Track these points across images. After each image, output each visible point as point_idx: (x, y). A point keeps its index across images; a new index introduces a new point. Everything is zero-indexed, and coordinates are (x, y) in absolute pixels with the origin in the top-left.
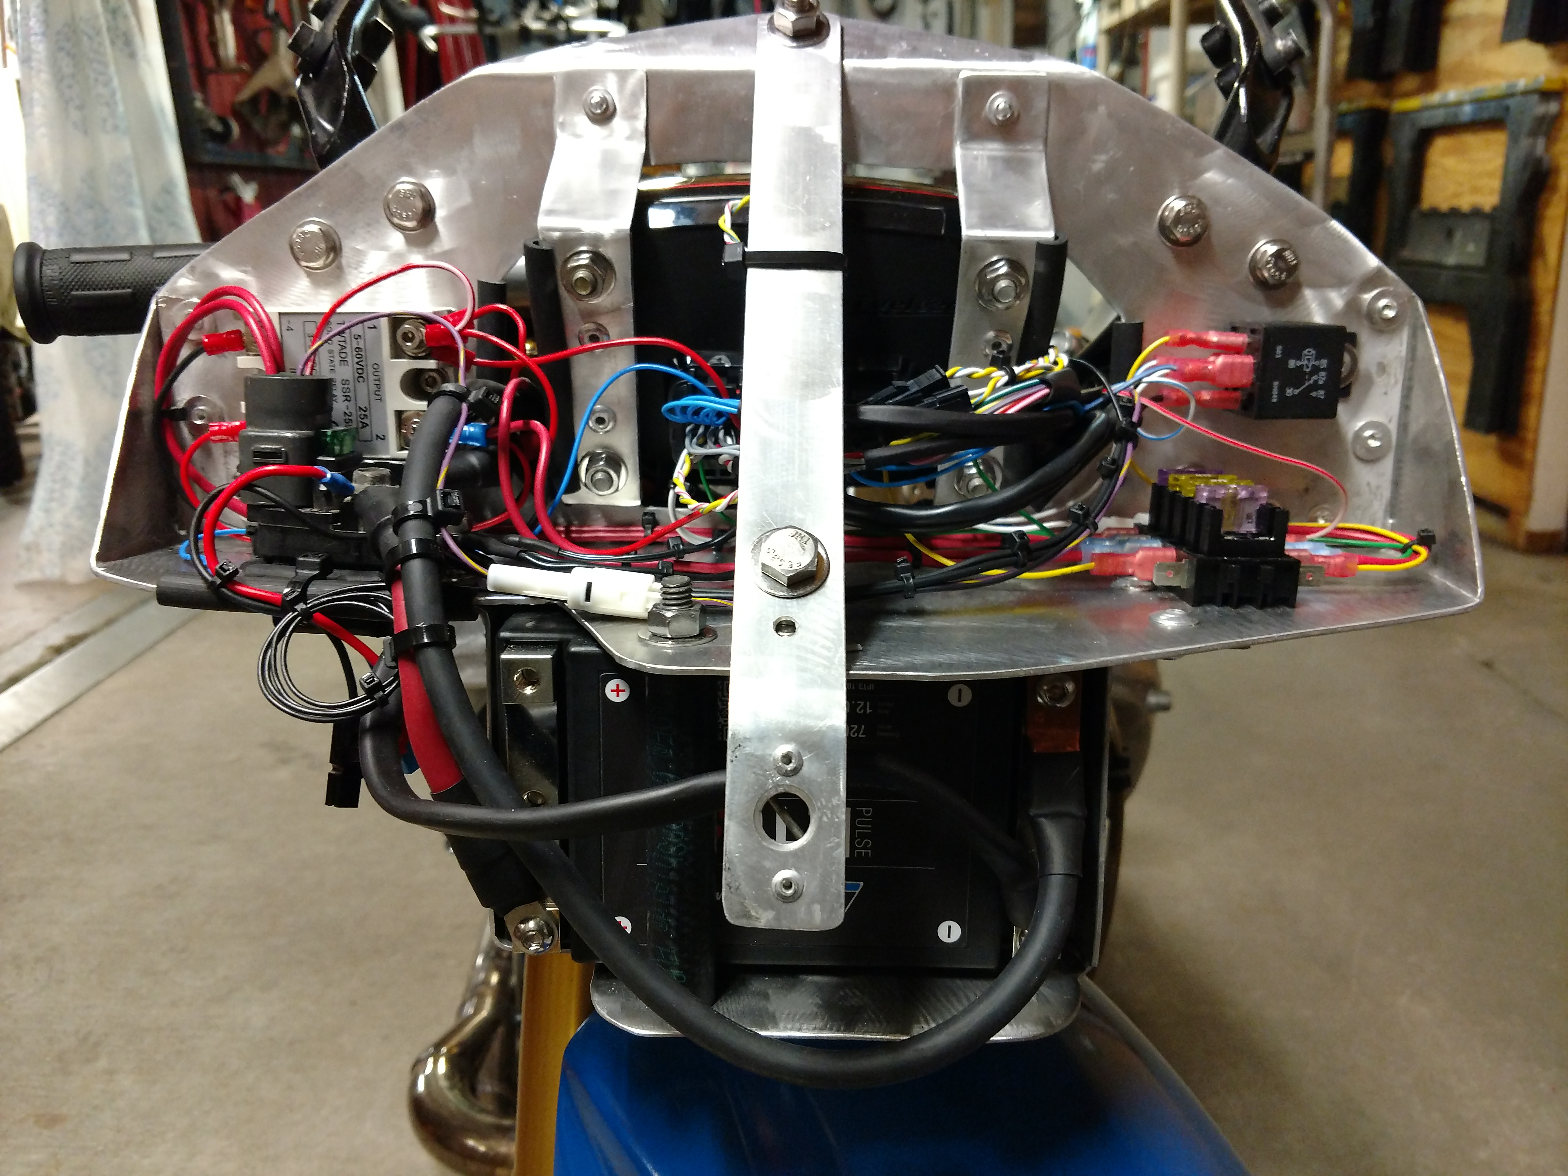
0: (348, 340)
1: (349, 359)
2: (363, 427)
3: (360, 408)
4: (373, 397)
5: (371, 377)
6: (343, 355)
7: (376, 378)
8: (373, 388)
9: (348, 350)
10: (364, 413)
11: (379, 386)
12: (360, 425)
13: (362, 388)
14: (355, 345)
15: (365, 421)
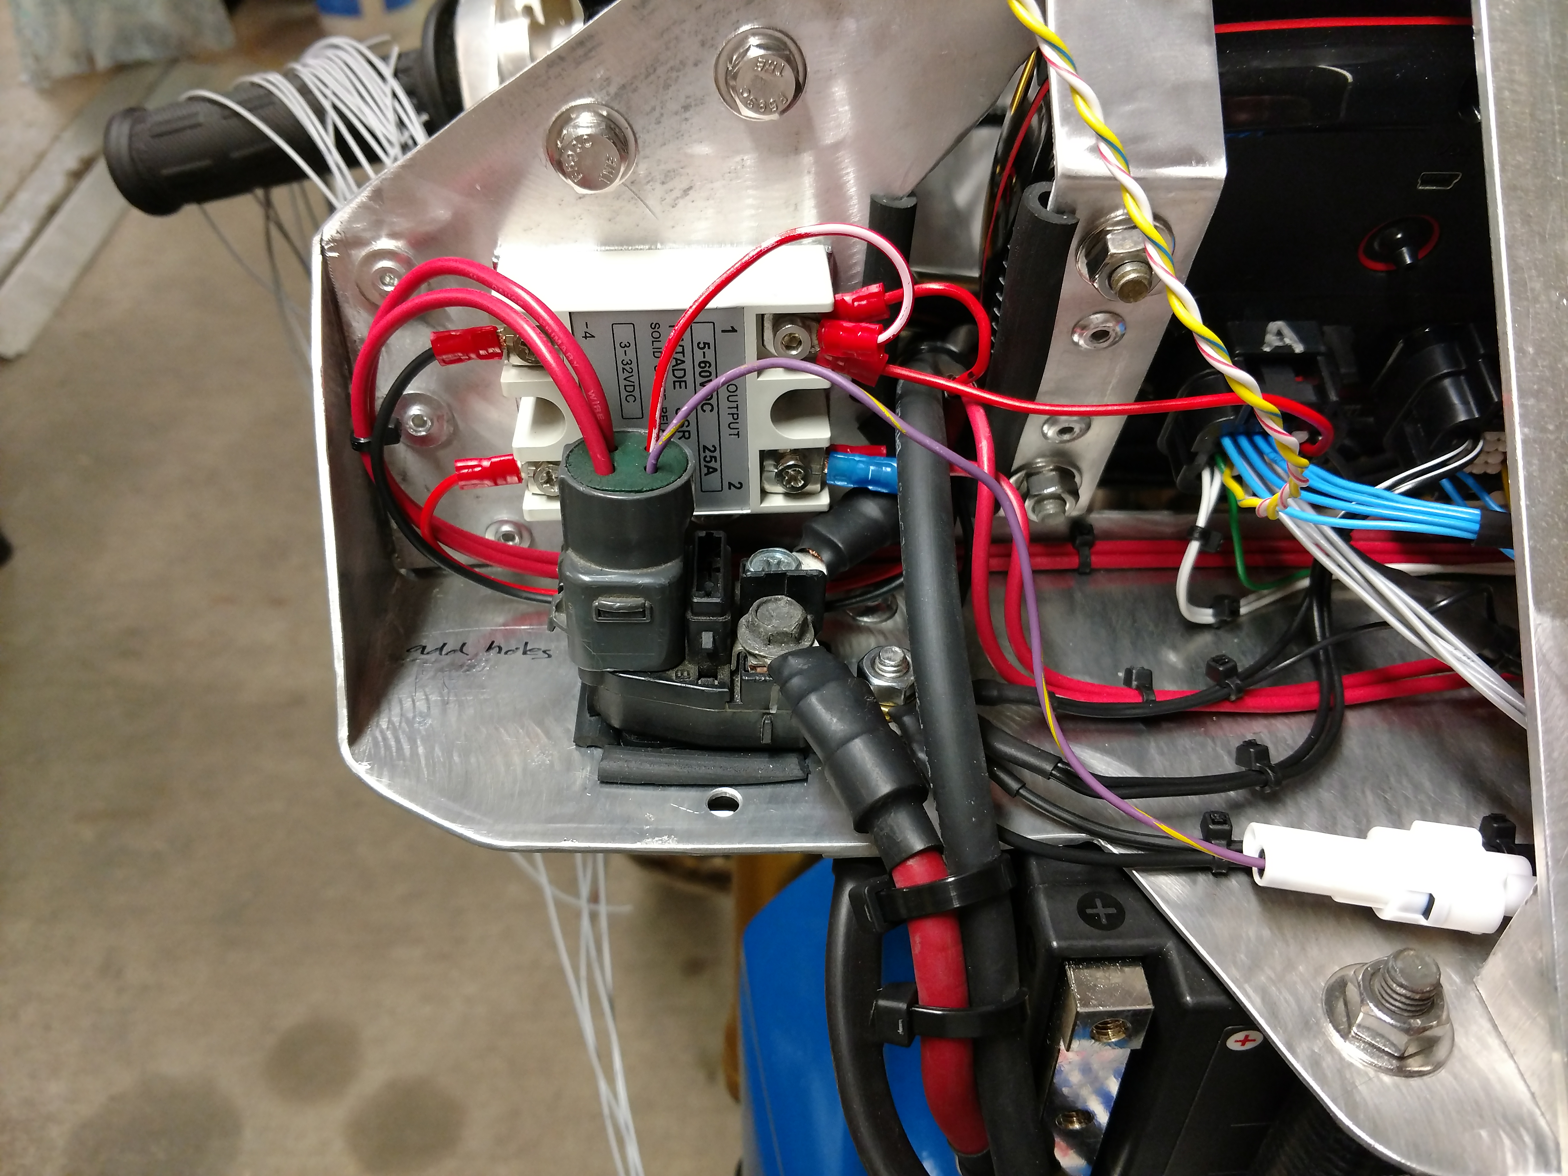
0: (688, 350)
1: (689, 378)
2: (708, 473)
3: (705, 447)
4: (725, 430)
5: (724, 404)
6: (679, 374)
7: (734, 405)
8: (726, 419)
9: (688, 365)
10: (708, 453)
11: (735, 416)
12: (704, 470)
13: (708, 419)
14: (699, 356)
15: (713, 464)
